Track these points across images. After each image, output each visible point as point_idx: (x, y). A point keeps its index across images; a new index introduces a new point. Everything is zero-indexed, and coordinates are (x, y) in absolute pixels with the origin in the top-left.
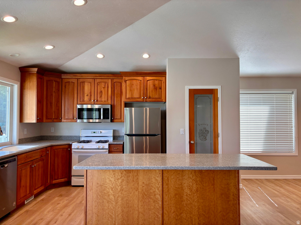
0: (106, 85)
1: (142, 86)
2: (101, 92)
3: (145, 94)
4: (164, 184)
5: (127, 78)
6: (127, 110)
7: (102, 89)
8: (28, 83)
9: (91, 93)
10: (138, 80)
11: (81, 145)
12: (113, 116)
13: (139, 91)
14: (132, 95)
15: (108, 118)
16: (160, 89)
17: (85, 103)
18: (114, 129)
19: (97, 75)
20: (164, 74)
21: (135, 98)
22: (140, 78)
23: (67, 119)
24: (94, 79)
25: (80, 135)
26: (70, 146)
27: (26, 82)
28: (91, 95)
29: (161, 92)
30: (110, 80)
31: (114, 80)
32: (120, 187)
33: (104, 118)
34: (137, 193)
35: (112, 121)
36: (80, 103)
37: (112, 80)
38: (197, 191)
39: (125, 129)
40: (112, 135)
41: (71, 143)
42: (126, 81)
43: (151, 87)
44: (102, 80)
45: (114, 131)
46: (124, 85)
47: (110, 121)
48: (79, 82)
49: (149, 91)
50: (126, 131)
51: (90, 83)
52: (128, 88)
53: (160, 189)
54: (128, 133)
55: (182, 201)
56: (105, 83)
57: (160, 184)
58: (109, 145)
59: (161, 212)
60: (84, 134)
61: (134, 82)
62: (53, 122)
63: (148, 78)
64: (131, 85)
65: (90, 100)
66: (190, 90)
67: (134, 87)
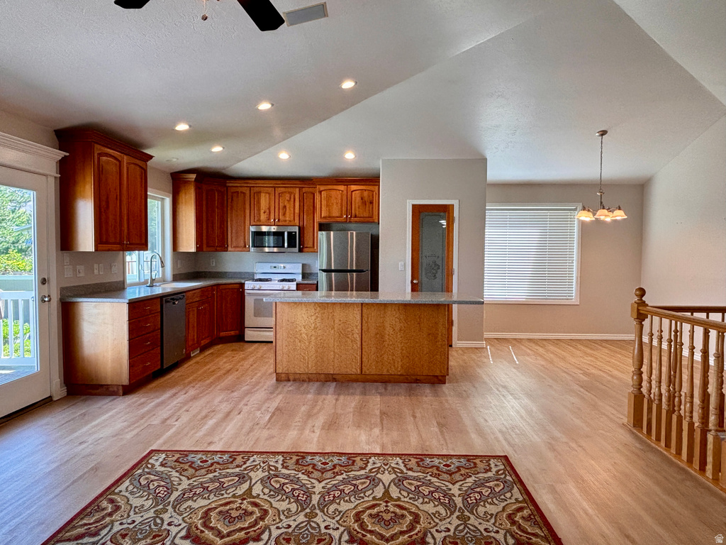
0: (292, 196)
1: (345, 198)
2: (285, 207)
3: (349, 211)
4: (364, 322)
5: (322, 188)
6: (322, 235)
7: (286, 203)
8: (183, 196)
9: (269, 209)
10: (339, 190)
11: (258, 285)
12: (302, 243)
13: (340, 207)
14: (330, 212)
15: (296, 247)
16: (371, 203)
17: (261, 223)
18: (305, 262)
19: (279, 182)
20: (376, 182)
21: (334, 217)
22: (342, 188)
23: (235, 247)
24: (275, 187)
25: (255, 271)
26: (242, 285)
27: (180, 194)
28: (270, 213)
29: (373, 208)
30: (297, 190)
31: (304, 189)
32: (313, 325)
33: (289, 246)
34: (332, 332)
35: (301, 251)
36: (254, 224)
37: (301, 189)
38: (401, 330)
39: (319, 262)
40: (301, 271)
41: (243, 281)
42: (320, 192)
43: (357, 201)
44: (287, 190)
45: (304, 266)
46: (317, 196)
47: (297, 251)
48: (252, 192)
49: (355, 207)
50: (322, 265)
51: (269, 194)
52: (324, 203)
53: (359, 327)
54: (324, 267)
55: (384, 341)
56: (290, 193)
57: (359, 322)
58: (297, 284)
59: (359, 353)
60: (260, 269)
61: (333, 193)
62: (217, 251)
63: (353, 187)
64: (329, 198)
65: (269, 219)
66: (414, 206)
67: (333, 201)
